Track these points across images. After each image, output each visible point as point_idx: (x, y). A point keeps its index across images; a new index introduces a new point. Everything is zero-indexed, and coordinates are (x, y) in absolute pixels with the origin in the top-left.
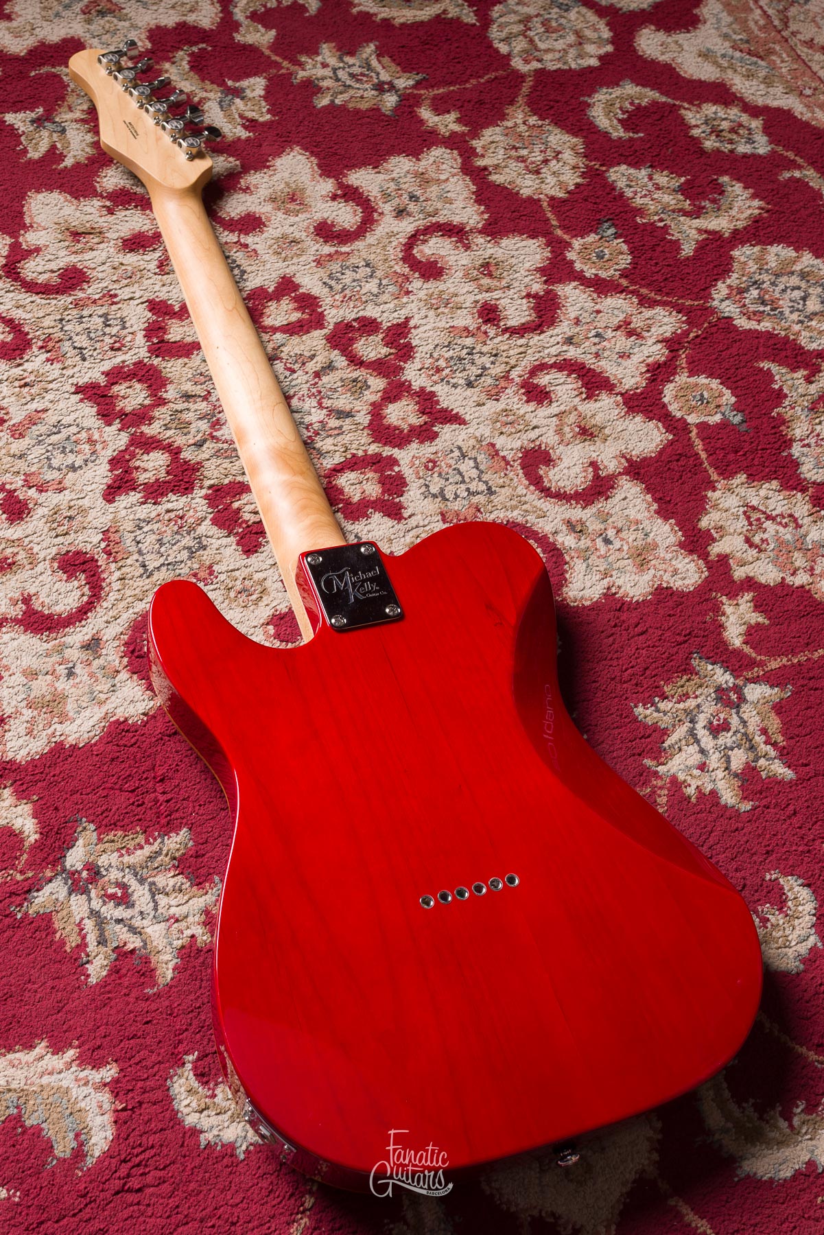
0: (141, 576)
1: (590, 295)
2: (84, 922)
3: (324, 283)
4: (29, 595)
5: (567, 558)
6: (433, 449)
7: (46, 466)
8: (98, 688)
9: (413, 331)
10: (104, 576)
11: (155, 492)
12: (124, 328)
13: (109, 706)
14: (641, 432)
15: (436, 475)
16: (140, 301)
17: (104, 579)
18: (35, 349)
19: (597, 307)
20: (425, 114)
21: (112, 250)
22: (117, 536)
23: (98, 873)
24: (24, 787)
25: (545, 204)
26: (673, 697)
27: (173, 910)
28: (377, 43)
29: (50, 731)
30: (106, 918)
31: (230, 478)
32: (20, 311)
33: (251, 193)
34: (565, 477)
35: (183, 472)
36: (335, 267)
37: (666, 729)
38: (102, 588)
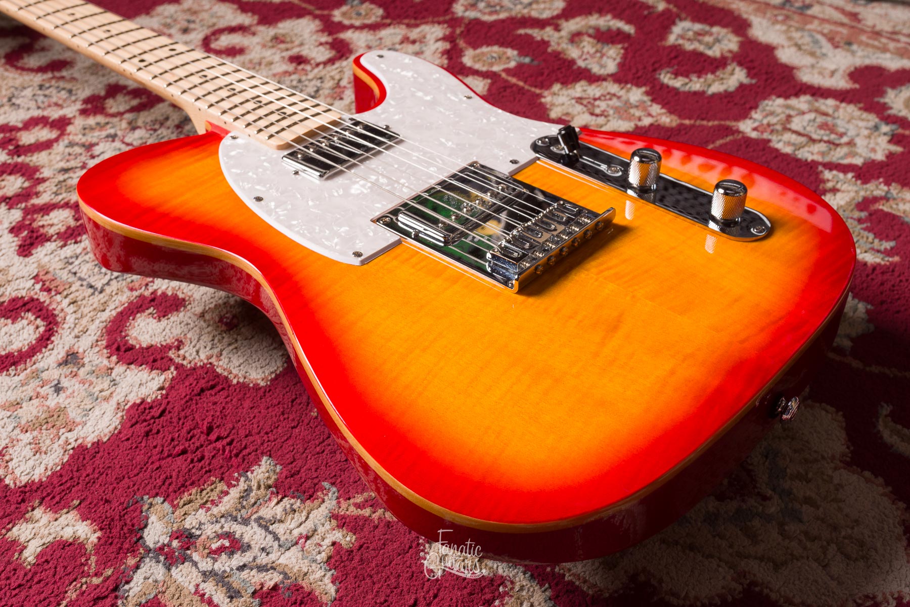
0: (93, 294)
2: (201, 587)
8: (98, 388)
10: (52, 306)
11: (70, 236)
13: (117, 398)
22: (50, 275)
23: (191, 536)
24: (57, 499)
27: (296, 533)
29: (61, 441)
30: (225, 571)
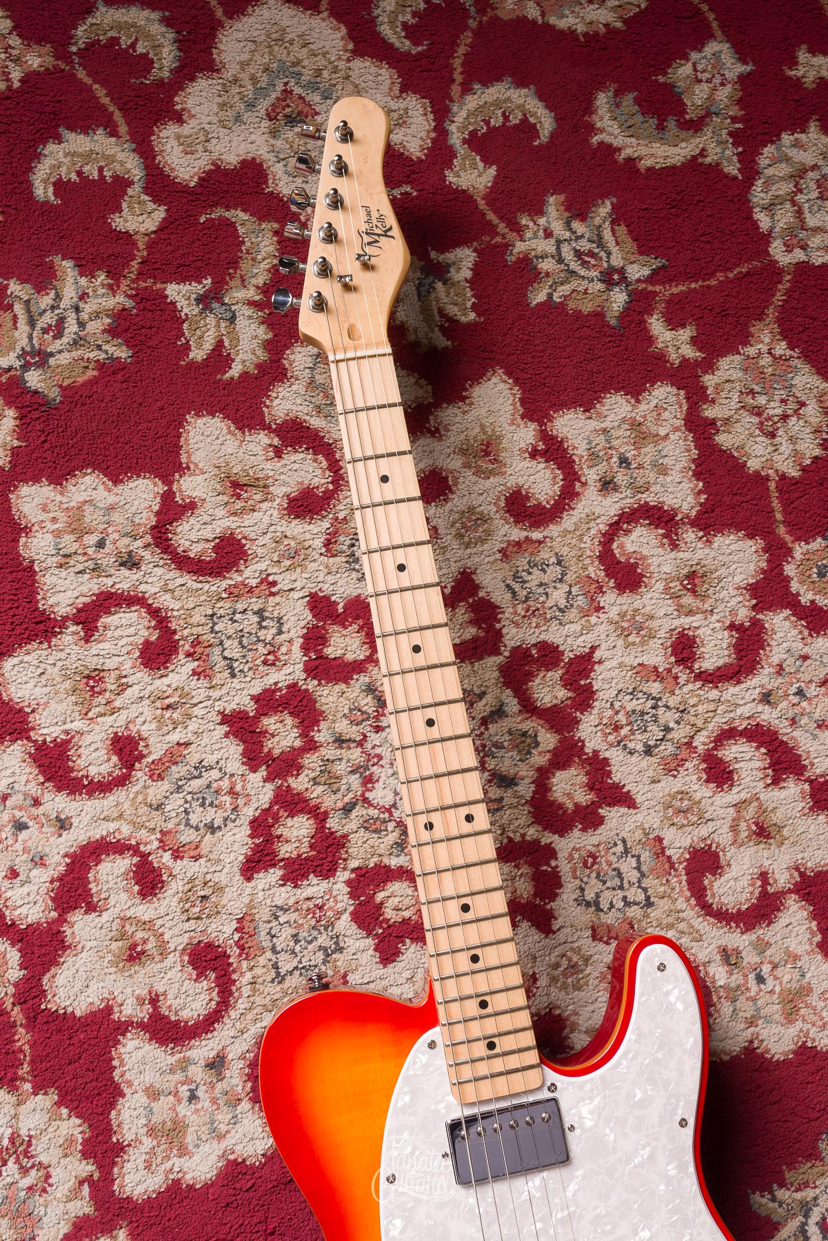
0: (273, 981)
1: (801, 632)
3: (508, 586)
4: (157, 995)
5: (715, 999)
6: (594, 840)
7: (184, 821)
8: (220, 1118)
9: (596, 667)
10: (234, 976)
11: (296, 872)
12: (280, 632)
13: (228, 1142)
14: (822, 837)
15: (593, 875)
16: (301, 594)
17: (235, 981)
18: (181, 656)
19: (806, 650)
20: (656, 325)
21: (275, 513)
22: (252, 926)
24: (140, 1229)
25: (772, 485)
26: (792, 1184)
28: (615, 200)
29: (168, 1165)
31: (375, 859)
32: (168, 596)
33: (440, 438)
34: (730, 892)
35: (328, 847)
36: (522, 562)
37: (779, 1223)
38: (231, 994)
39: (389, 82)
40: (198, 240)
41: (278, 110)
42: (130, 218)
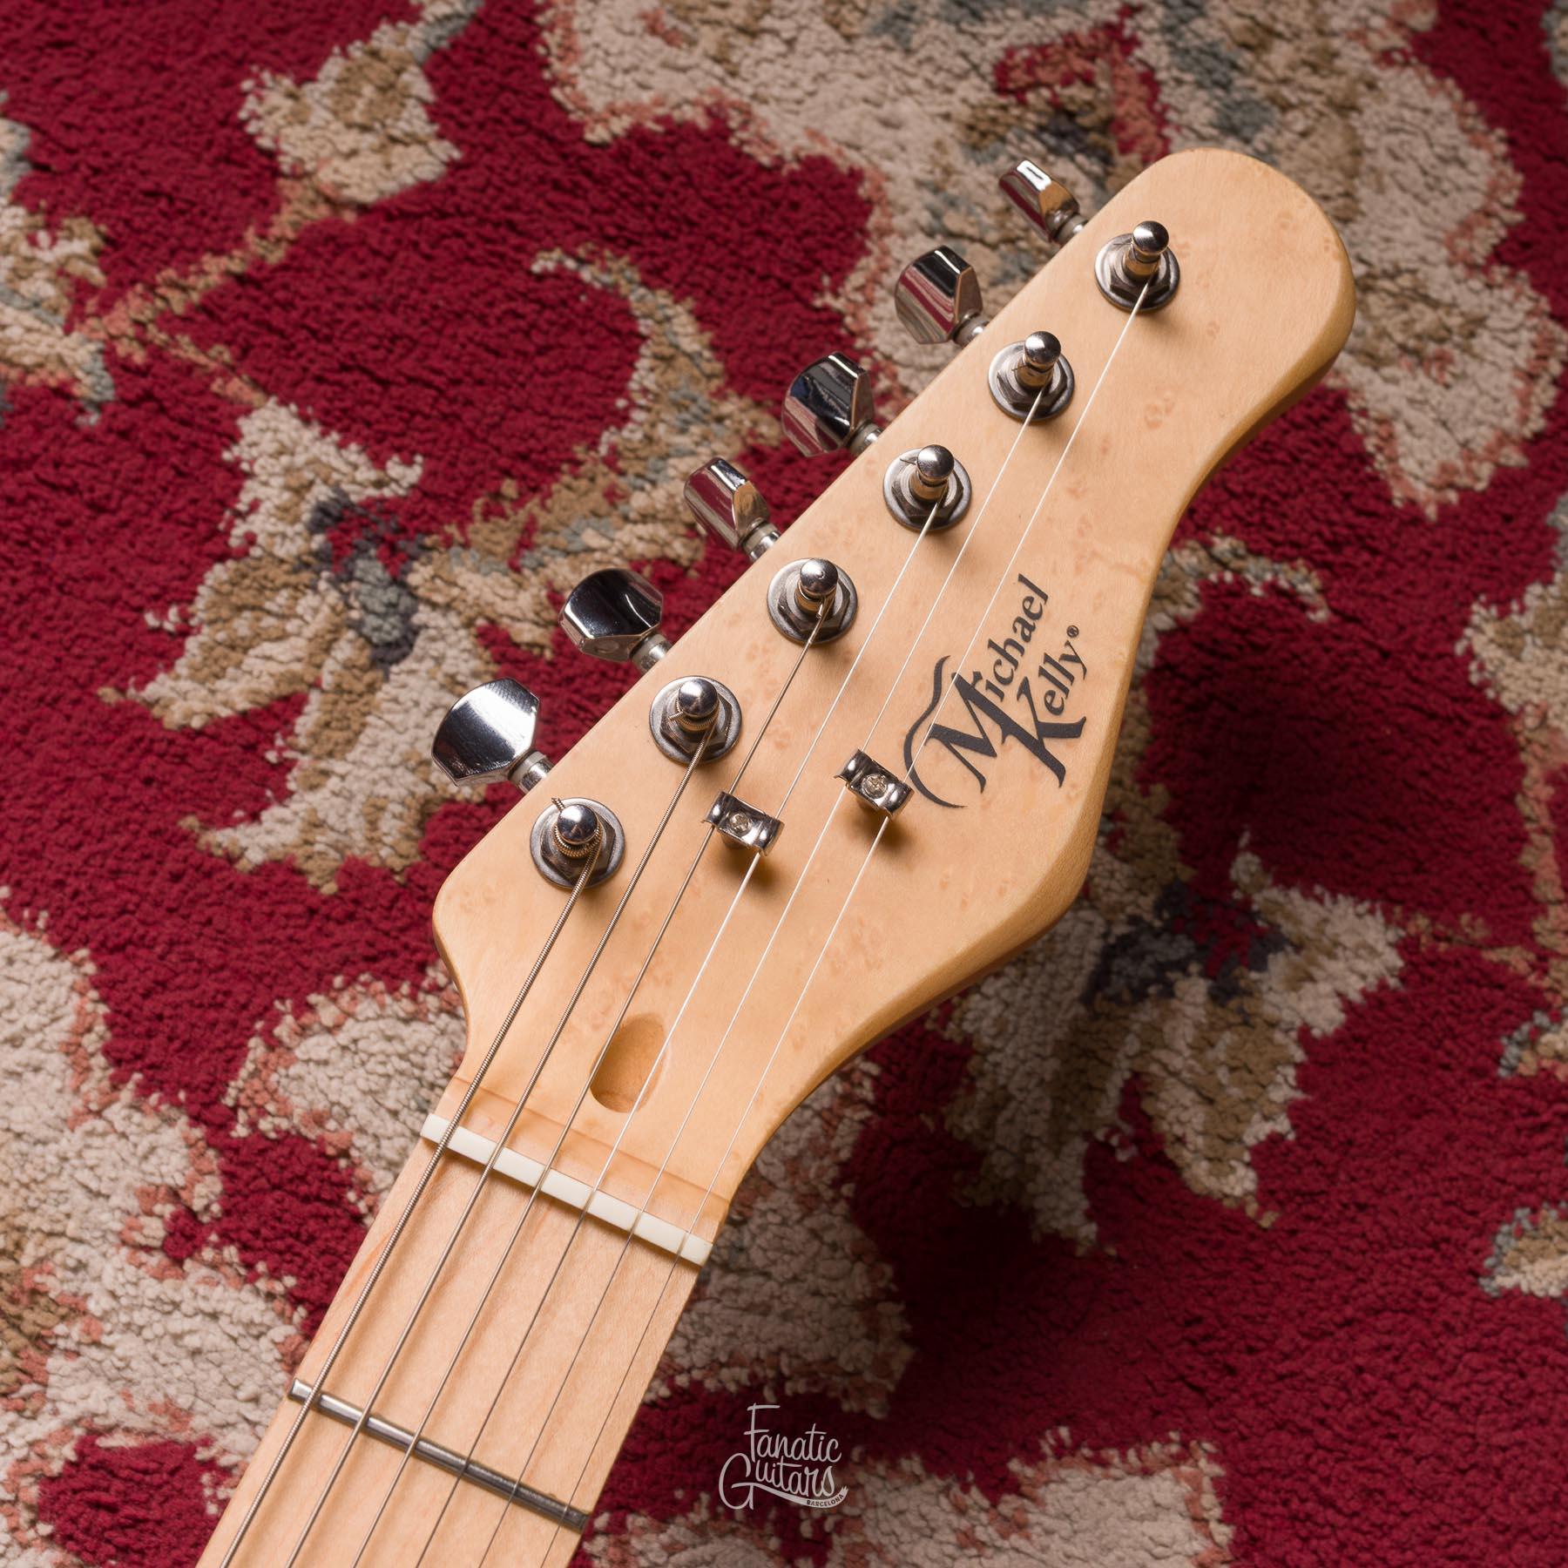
39: (1477, 201)
40: (482, 319)
41: (1043, 74)
42: (319, 116)
